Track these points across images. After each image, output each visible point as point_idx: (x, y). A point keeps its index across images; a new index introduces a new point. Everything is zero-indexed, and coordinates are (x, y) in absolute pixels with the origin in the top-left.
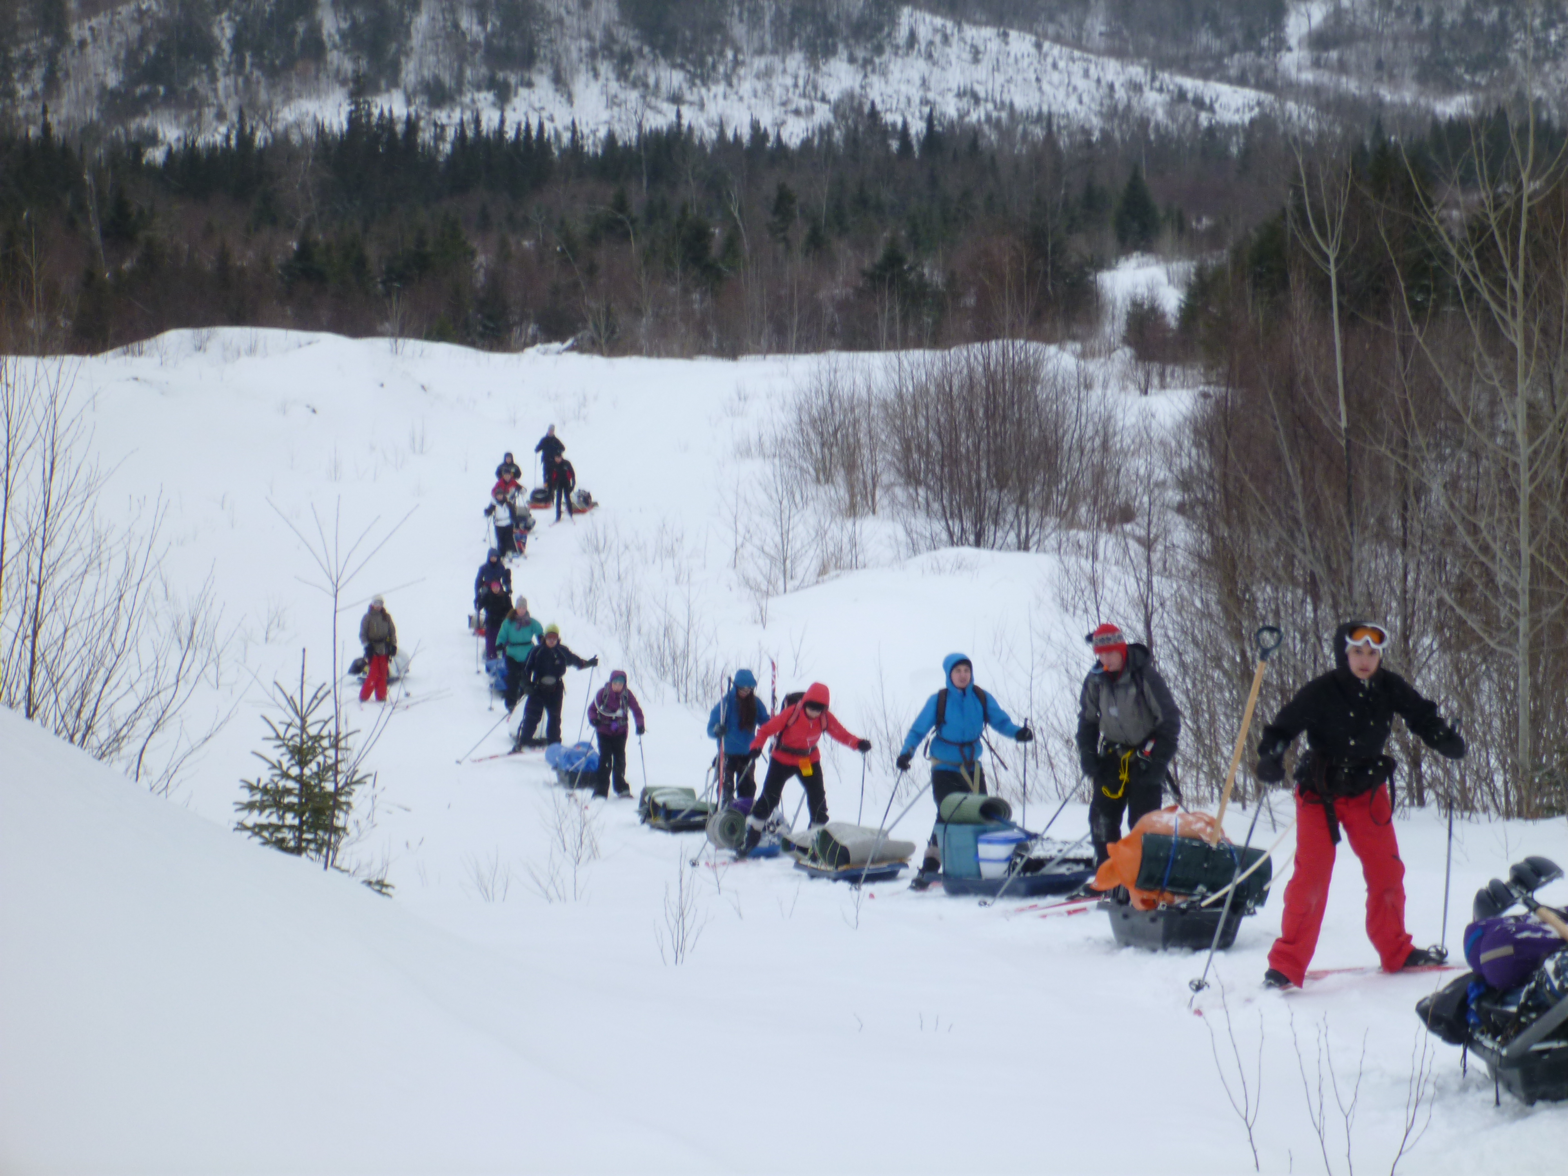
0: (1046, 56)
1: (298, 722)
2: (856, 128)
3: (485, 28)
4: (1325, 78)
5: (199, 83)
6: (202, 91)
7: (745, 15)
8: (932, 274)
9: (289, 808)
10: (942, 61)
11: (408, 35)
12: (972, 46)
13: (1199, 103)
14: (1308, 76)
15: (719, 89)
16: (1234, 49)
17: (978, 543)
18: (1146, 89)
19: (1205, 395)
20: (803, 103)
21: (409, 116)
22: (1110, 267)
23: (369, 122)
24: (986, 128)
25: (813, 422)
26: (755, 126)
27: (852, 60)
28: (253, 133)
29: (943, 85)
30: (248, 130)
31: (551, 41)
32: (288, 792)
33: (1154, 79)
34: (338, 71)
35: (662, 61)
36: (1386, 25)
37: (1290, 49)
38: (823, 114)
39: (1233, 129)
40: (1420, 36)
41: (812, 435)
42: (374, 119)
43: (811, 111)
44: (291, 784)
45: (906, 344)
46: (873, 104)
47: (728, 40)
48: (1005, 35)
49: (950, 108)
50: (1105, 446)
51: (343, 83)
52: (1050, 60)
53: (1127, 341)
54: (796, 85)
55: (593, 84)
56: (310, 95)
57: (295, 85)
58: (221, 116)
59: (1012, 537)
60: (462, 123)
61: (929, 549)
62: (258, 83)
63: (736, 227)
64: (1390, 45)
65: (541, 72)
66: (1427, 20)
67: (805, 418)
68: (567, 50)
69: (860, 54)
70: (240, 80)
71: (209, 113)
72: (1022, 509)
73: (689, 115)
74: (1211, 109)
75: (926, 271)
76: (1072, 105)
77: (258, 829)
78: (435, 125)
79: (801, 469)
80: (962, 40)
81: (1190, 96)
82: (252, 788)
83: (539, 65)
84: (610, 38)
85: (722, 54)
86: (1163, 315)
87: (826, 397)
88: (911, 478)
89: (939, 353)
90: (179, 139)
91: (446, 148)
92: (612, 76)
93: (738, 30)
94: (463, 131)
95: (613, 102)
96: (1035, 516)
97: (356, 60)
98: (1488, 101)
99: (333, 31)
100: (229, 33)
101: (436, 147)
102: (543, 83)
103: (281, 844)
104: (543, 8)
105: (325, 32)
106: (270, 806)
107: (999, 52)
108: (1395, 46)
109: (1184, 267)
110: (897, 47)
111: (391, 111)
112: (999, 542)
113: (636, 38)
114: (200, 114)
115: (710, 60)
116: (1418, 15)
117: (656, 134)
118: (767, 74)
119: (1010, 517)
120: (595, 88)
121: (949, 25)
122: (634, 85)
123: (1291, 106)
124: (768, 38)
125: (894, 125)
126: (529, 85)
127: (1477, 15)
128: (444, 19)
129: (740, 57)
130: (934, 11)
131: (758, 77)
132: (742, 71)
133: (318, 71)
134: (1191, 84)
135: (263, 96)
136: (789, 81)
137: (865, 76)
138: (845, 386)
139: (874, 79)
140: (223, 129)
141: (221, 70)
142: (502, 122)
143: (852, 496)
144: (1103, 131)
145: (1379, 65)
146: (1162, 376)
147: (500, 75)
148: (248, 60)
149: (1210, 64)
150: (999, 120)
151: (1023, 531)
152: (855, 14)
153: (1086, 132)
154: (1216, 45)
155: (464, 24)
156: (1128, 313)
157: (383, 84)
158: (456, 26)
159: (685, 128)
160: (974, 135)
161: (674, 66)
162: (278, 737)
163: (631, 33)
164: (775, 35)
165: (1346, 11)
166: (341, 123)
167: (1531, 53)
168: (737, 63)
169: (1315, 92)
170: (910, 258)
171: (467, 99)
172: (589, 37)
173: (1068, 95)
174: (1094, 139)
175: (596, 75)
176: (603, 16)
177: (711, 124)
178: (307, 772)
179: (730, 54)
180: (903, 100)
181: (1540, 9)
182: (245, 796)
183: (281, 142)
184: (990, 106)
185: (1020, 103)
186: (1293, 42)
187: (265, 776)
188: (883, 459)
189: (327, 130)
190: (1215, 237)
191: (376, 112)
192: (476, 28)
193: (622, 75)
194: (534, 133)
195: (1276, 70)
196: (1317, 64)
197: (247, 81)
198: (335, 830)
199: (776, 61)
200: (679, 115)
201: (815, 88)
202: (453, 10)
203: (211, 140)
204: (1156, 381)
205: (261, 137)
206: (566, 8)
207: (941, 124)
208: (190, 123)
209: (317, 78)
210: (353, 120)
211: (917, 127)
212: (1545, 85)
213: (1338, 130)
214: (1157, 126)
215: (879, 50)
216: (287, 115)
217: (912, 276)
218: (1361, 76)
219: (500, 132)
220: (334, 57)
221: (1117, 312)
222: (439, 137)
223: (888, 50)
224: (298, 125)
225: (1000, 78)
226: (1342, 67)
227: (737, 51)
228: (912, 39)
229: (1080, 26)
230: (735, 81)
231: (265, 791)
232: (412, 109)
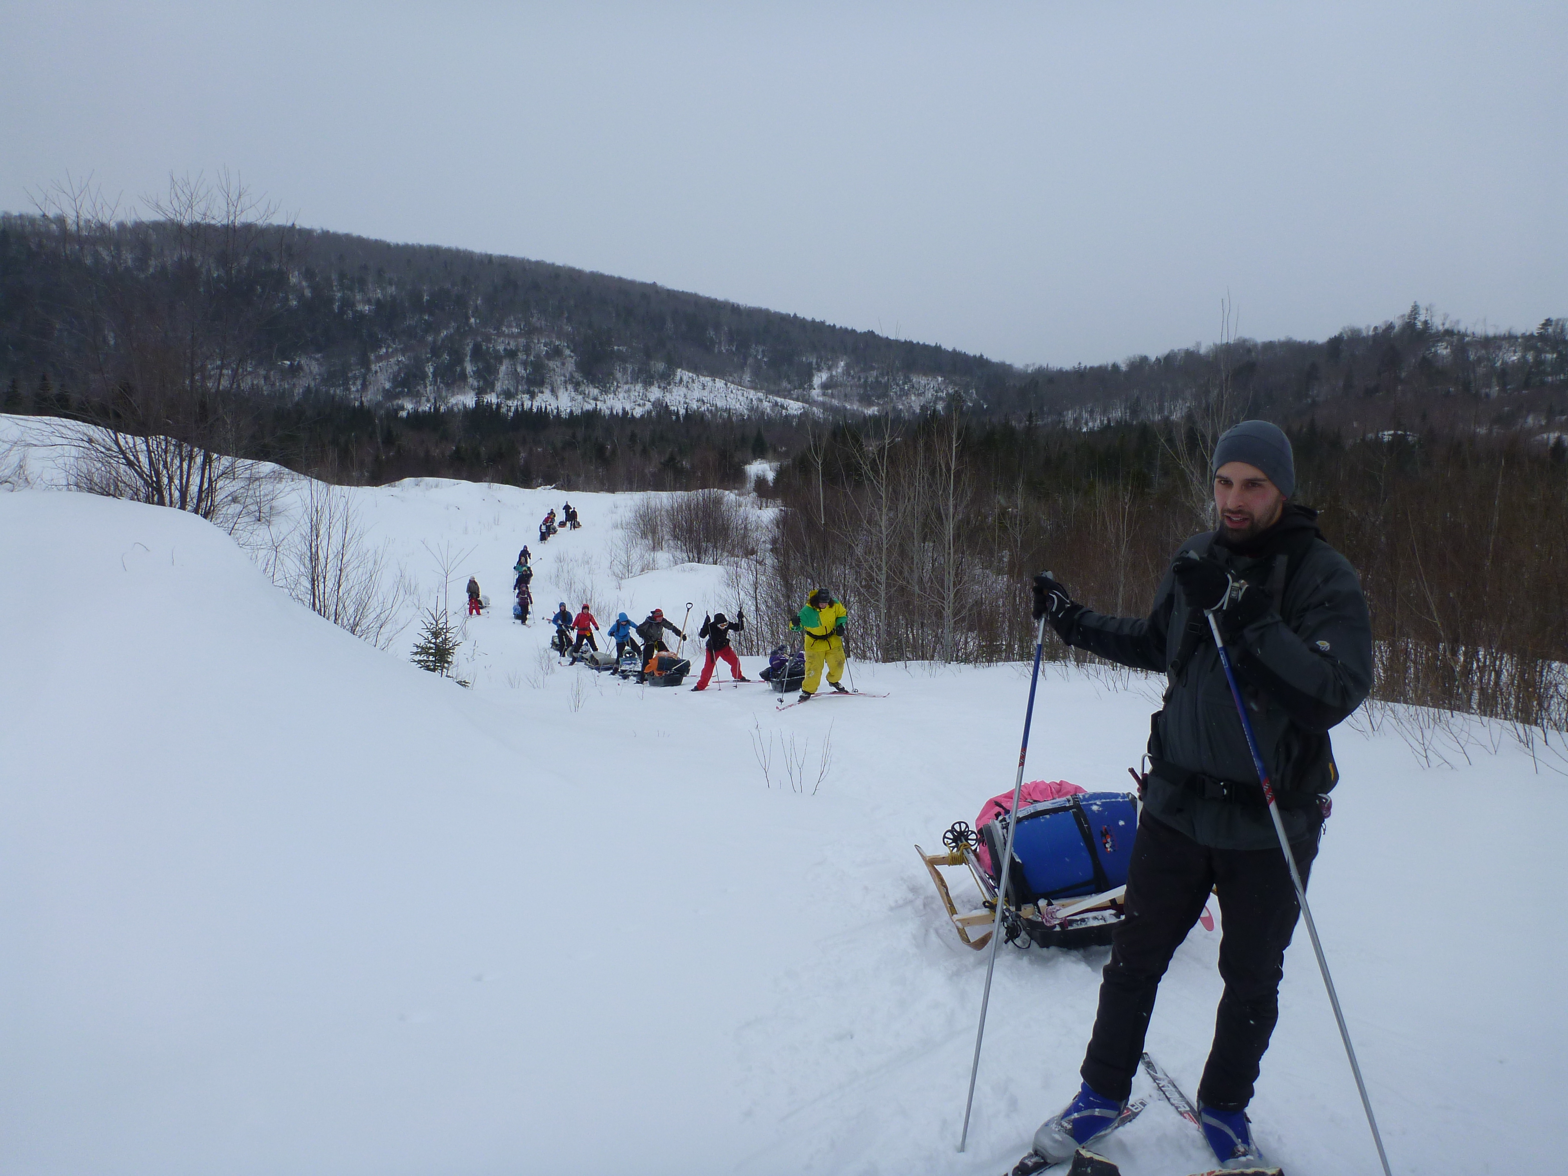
0: (729, 388)
1: (435, 623)
2: (660, 411)
3: (526, 371)
4: (827, 399)
5: (420, 388)
6: (421, 391)
7: (621, 370)
8: (686, 465)
9: (431, 654)
10: (692, 389)
11: (498, 374)
12: (703, 384)
13: (782, 407)
14: (821, 399)
15: (611, 396)
16: (795, 388)
17: (699, 562)
18: (764, 401)
19: (781, 510)
20: (642, 402)
21: (498, 402)
22: (750, 464)
23: (483, 404)
24: (707, 413)
25: (641, 516)
26: (624, 409)
27: (659, 387)
28: (440, 407)
29: (692, 397)
30: (438, 405)
31: (550, 377)
32: (431, 648)
33: (766, 398)
34: (472, 385)
35: (591, 385)
36: (848, 381)
37: (814, 389)
38: (648, 406)
39: (794, 416)
40: (859, 386)
41: (640, 521)
42: (485, 403)
43: (644, 405)
44: (432, 645)
45: (675, 490)
46: (667, 403)
47: (615, 379)
48: (714, 380)
49: (694, 405)
50: (746, 527)
51: (474, 390)
52: (730, 389)
53: (755, 490)
54: (639, 396)
55: (565, 392)
56: (461, 394)
57: (456, 390)
58: (428, 401)
59: (711, 560)
60: (517, 406)
61: (681, 563)
62: (442, 389)
63: (616, 445)
64: (849, 388)
65: (547, 388)
66: (862, 380)
67: (638, 515)
68: (556, 381)
69: (662, 385)
70: (436, 388)
71: (424, 399)
72: (715, 550)
73: (600, 405)
74: (787, 409)
75: (684, 463)
76: (738, 406)
77: (419, 662)
78: (507, 406)
79: (636, 533)
80: (699, 381)
81: (779, 404)
82: (417, 647)
83: (546, 386)
84: (572, 376)
85: (612, 383)
86: (768, 481)
87: (646, 507)
88: (676, 537)
89: (686, 493)
90: (412, 408)
91: (511, 414)
92: (572, 390)
93: (619, 375)
94: (517, 409)
95: (573, 399)
96: (719, 552)
97: (478, 381)
98: (883, 409)
99: (470, 371)
100: (431, 370)
101: (508, 414)
102: (547, 393)
103: (428, 668)
104: (548, 365)
105: (467, 371)
106: (424, 653)
107: (712, 386)
108: (851, 389)
109: (776, 464)
110: (676, 383)
111: (491, 401)
112: (706, 561)
113: (581, 377)
114: (420, 399)
115: (608, 385)
116: (859, 378)
117: (588, 411)
118: (629, 391)
119: (711, 552)
120: (566, 394)
121: (694, 376)
122: (581, 394)
123: (814, 408)
124: (629, 378)
125: (674, 411)
126: (542, 392)
127: (880, 379)
128: (512, 368)
129: (619, 385)
130: (689, 371)
131: (625, 392)
132: (619, 390)
133: (464, 385)
134: (779, 400)
135: (444, 394)
136: (637, 394)
137: (664, 393)
138: (652, 504)
139: (667, 394)
140: (429, 405)
141: (428, 384)
142: (532, 405)
143: (654, 544)
144: (748, 415)
145: (846, 395)
146: (767, 503)
147: (532, 389)
148: (439, 380)
149: (786, 393)
150: (712, 410)
151: (715, 558)
152: (661, 371)
153: (742, 415)
154: (789, 386)
155: (519, 370)
156: (755, 480)
157: (488, 390)
158: (516, 370)
159: (598, 410)
160: (702, 415)
161: (595, 387)
162: (427, 628)
163: (580, 375)
164: (632, 378)
165: (834, 376)
166: (473, 404)
167: (898, 393)
168: (618, 387)
169: (823, 405)
170: (678, 459)
171: (519, 397)
172: (565, 376)
173: (736, 402)
174: (745, 418)
175: (567, 390)
176: (570, 369)
177: (608, 408)
178: (438, 641)
179: (615, 384)
180: (677, 401)
181: (902, 378)
182: (415, 650)
183: (450, 411)
184: (709, 405)
185: (719, 405)
186: (815, 386)
187: (422, 642)
188: (666, 530)
189: (467, 407)
190: (786, 454)
191: (485, 400)
192: (523, 371)
193: (576, 390)
194: (543, 410)
195: (809, 396)
196: (824, 394)
197: (438, 388)
198: (448, 662)
199: (632, 386)
200: (596, 405)
201: (646, 397)
202: (515, 365)
203: (424, 409)
204: (764, 505)
205: (442, 409)
206: (556, 365)
207: (691, 411)
208: (416, 403)
209: (464, 388)
210: (477, 403)
211: (682, 412)
212: (903, 404)
213: (831, 418)
214: (768, 413)
215: (669, 384)
216: (453, 401)
217: (679, 465)
218: (839, 399)
219: (531, 409)
220: (470, 380)
221: (752, 480)
222: (509, 410)
223: (672, 384)
224: (456, 404)
225: (712, 395)
226: (832, 396)
227: (618, 382)
228: (681, 380)
229: (741, 378)
230: (617, 393)
231: (422, 648)
232: (499, 400)
